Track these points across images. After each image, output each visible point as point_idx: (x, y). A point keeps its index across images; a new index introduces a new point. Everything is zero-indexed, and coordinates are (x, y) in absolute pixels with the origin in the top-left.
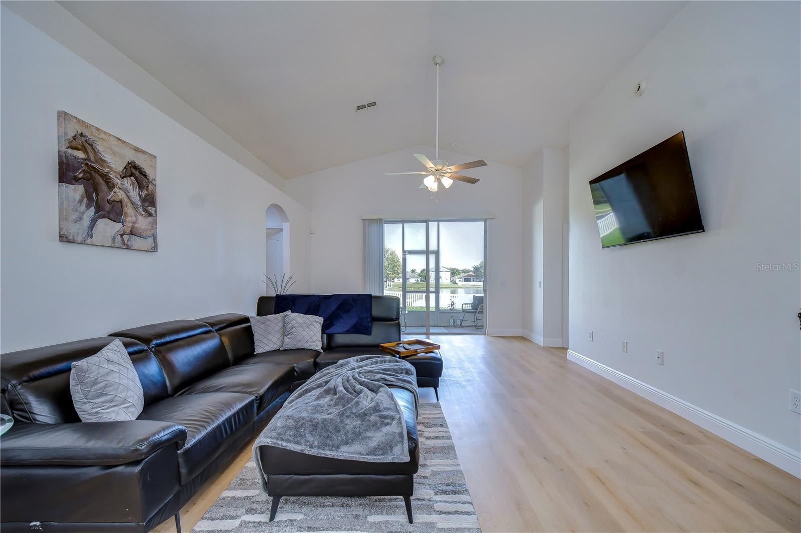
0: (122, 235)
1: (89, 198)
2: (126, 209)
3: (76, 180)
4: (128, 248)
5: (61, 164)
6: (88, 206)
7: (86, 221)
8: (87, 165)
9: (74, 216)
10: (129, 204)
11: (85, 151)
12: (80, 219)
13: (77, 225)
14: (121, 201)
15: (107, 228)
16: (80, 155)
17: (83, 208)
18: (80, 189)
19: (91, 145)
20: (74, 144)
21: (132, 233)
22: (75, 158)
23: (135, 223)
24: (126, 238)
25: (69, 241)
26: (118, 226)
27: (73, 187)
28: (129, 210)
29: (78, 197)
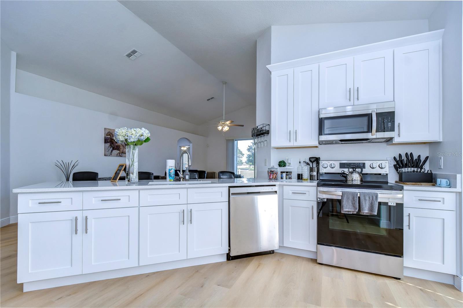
0: (119, 154)
1: (111, 145)
2: (120, 147)
3: (108, 142)
4: (121, 156)
5: (105, 139)
6: (111, 148)
7: (110, 151)
8: (110, 138)
9: (107, 150)
10: (122, 146)
11: (110, 135)
12: (109, 151)
13: (108, 152)
14: (119, 146)
15: (115, 152)
16: (109, 136)
17: (110, 148)
18: (109, 144)
19: (111, 134)
20: (107, 134)
21: (122, 153)
22: (108, 137)
23: (123, 150)
24: (120, 154)
25: (106, 156)
26: (118, 151)
27: (107, 144)
28: (121, 147)
29: (108, 146)
